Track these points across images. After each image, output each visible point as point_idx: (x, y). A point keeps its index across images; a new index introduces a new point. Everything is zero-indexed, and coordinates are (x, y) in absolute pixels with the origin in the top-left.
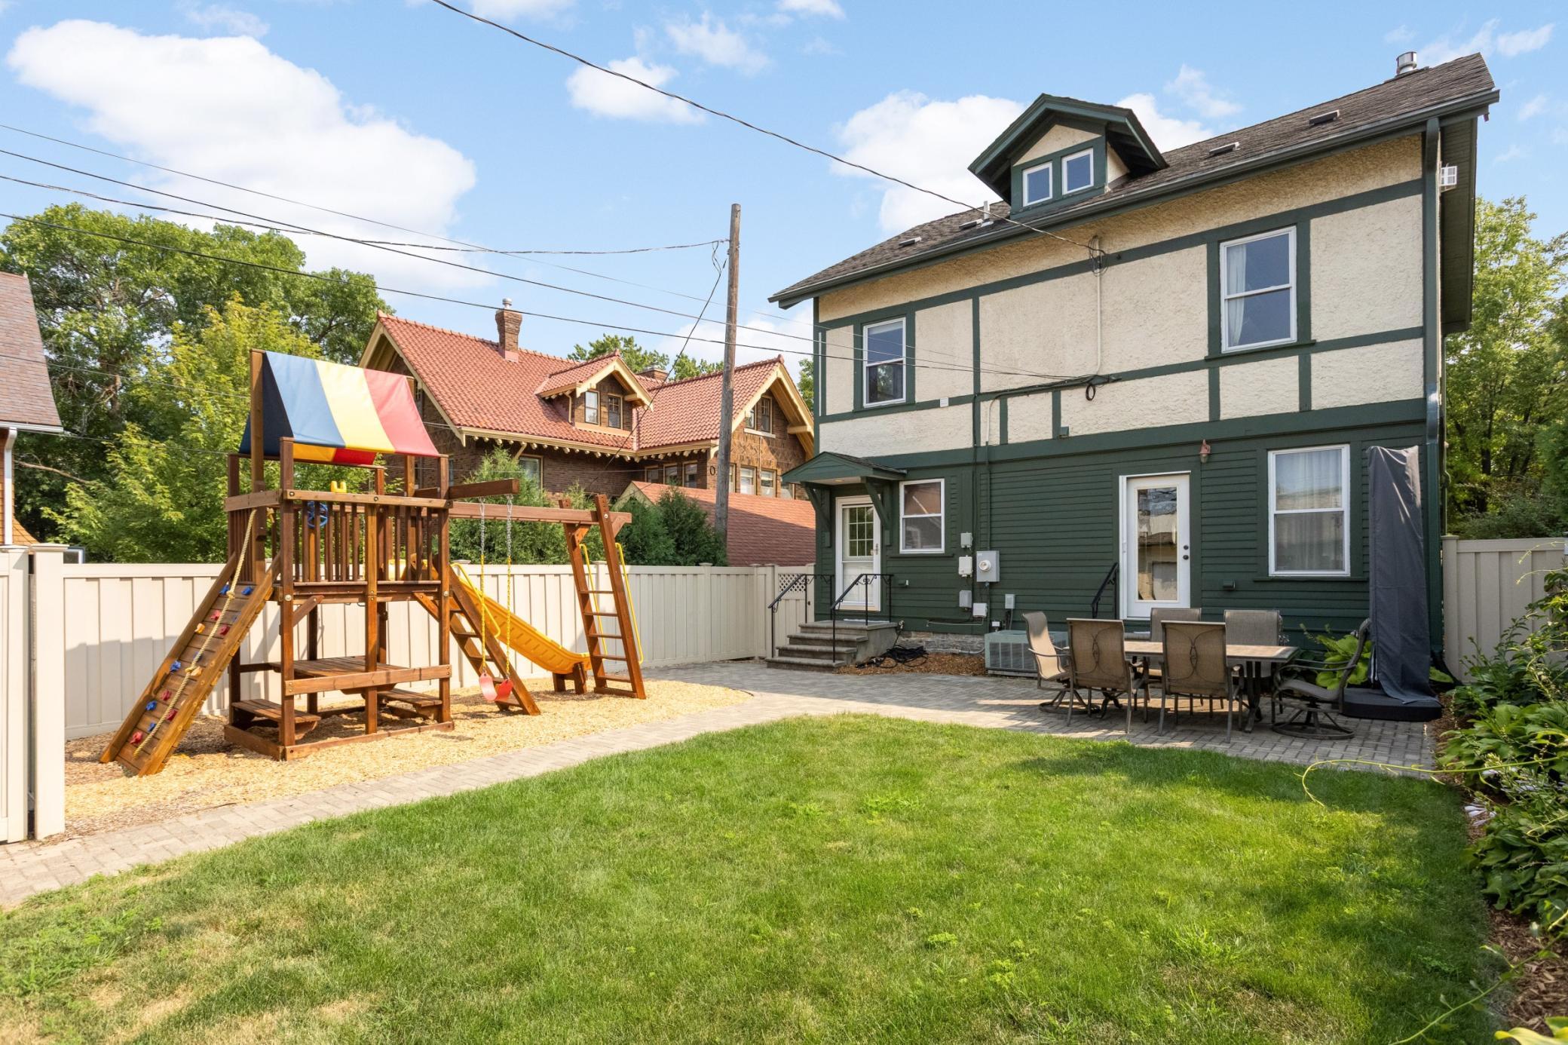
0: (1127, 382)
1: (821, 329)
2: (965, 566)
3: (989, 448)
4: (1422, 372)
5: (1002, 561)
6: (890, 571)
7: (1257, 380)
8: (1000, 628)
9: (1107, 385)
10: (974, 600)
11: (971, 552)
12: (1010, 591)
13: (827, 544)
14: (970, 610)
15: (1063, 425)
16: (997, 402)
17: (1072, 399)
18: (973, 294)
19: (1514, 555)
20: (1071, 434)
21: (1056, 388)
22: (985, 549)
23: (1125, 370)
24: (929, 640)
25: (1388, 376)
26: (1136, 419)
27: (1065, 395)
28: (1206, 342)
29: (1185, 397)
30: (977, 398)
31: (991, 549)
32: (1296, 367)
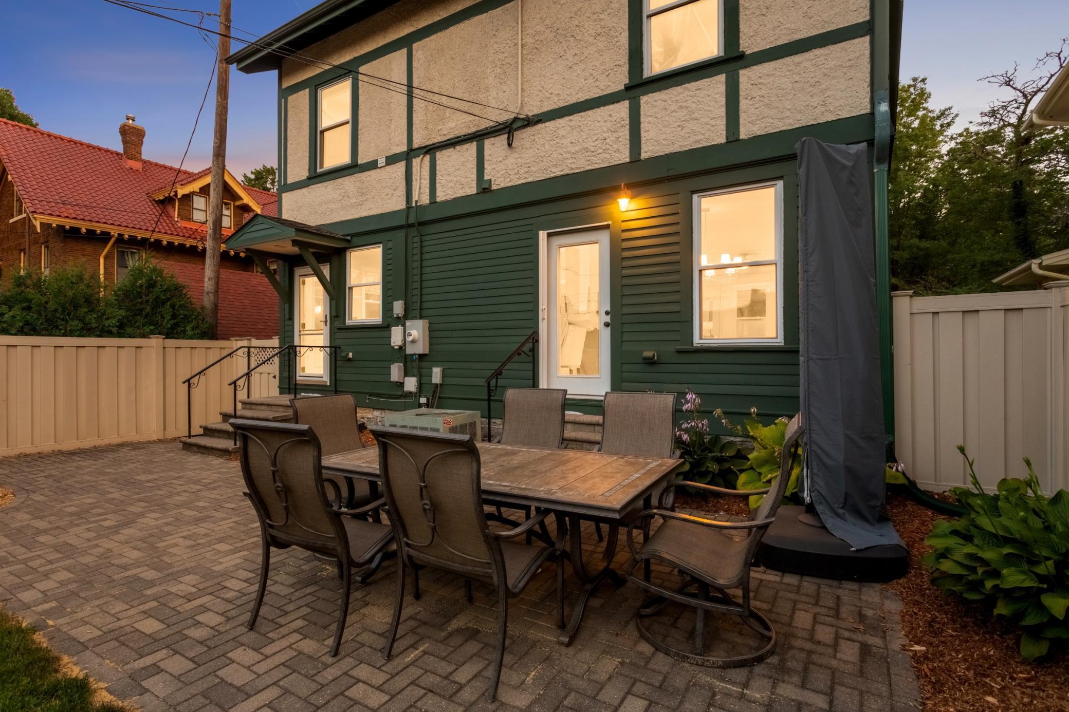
0: (547, 124)
1: (284, 94)
2: (396, 337)
3: (420, 208)
4: (868, 80)
5: (432, 332)
6: (337, 343)
7: (681, 107)
8: (427, 405)
9: (529, 129)
10: (406, 374)
11: (401, 321)
12: (437, 363)
13: (287, 317)
14: (401, 385)
15: (486, 178)
16: (427, 158)
17: (494, 147)
18: (406, 42)
19: (980, 312)
20: (494, 187)
21: (479, 137)
22: (414, 318)
23: (545, 109)
24: (370, 416)
25: (827, 89)
26: (555, 166)
27: (488, 143)
28: (626, 68)
29: (605, 135)
30: (409, 155)
31: (421, 318)
32: (723, 88)
